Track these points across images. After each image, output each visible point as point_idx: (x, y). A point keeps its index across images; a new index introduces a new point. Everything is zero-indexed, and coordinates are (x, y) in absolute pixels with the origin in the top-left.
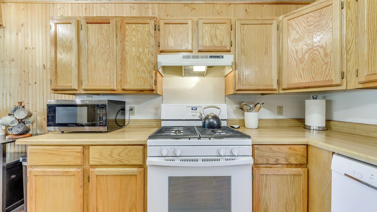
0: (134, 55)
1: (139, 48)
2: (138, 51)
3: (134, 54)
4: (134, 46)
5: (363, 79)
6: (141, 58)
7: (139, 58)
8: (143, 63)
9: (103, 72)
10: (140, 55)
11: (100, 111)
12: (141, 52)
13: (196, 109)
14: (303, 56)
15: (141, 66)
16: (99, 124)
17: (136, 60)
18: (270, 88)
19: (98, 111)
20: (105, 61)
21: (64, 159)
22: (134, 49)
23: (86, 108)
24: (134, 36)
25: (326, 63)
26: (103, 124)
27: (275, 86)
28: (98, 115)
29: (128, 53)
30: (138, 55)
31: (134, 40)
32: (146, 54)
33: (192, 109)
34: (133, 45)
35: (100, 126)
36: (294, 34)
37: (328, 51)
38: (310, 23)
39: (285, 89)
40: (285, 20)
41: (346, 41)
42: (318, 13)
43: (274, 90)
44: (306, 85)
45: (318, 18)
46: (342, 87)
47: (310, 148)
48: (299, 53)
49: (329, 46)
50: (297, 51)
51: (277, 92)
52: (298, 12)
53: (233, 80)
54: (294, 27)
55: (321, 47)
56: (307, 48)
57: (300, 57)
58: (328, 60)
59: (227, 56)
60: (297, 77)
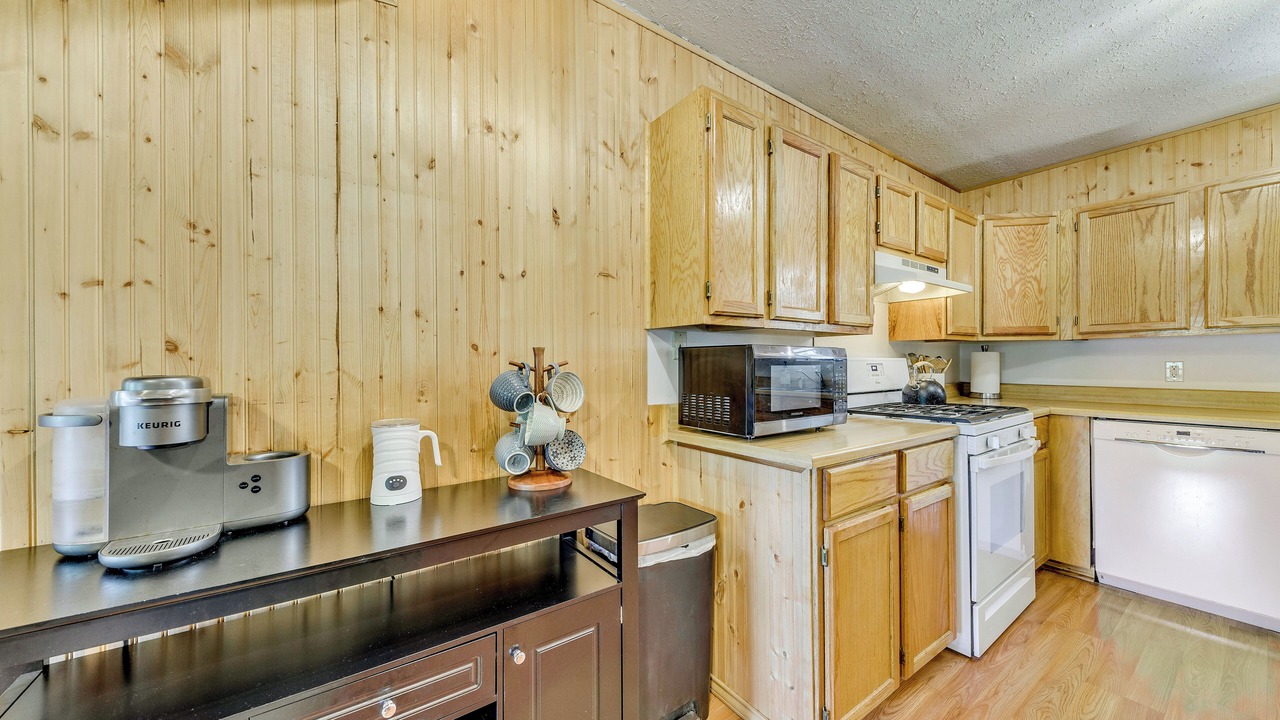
0: (848, 244)
1: (855, 229)
2: (853, 237)
3: (848, 241)
4: (847, 223)
5: (1084, 329)
6: (857, 252)
7: (854, 252)
8: (859, 264)
10: (855, 244)
12: (857, 240)
13: (877, 370)
14: (1014, 287)
17: (851, 257)
18: (970, 331)
24: (849, 201)
25: (1040, 303)
27: (978, 331)
28: (836, 384)
31: (848, 208)
32: (863, 245)
33: (873, 370)
34: (847, 220)
36: (1001, 251)
37: (1043, 286)
38: (1022, 241)
39: (988, 335)
40: (989, 225)
41: (1060, 278)
42: (1031, 230)
43: (973, 335)
44: (1018, 331)
45: (1031, 237)
46: (1056, 337)
47: (1052, 420)
48: (1008, 282)
49: (1044, 280)
50: (1005, 278)
51: (975, 339)
52: (1007, 218)
53: (944, 314)
54: (1001, 240)
55: (1035, 279)
56: (1018, 277)
57: (1009, 287)
58: (1042, 298)
59: (942, 270)
60: (1004, 317)
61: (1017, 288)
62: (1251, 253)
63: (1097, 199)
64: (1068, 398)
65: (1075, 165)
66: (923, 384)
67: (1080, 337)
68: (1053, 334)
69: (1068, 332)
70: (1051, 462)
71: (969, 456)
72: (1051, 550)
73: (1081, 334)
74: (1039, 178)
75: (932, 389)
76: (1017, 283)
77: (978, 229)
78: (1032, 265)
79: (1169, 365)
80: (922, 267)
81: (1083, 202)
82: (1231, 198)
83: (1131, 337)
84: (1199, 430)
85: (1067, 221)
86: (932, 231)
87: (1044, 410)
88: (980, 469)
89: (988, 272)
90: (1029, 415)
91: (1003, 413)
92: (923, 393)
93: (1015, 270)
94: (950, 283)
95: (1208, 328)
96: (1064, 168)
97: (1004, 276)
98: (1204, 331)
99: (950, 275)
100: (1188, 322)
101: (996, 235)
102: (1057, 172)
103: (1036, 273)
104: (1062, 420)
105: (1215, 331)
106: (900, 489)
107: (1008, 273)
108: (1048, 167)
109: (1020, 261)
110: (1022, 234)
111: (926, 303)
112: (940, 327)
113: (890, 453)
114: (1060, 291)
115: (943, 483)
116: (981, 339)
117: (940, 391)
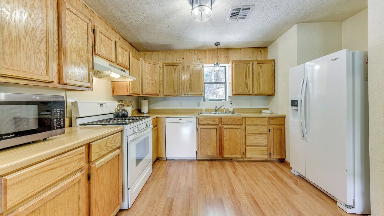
0: (74, 48)
1: (79, 42)
2: (78, 46)
3: (74, 46)
4: (74, 38)
6: (81, 53)
7: (79, 53)
8: (82, 59)
9: (35, 54)
10: (79, 50)
11: (57, 110)
12: (81, 48)
13: (103, 106)
14: (150, 81)
15: (81, 62)
16: (55, 127)
17: (77, 54)
18: (138, 93)
19: (54, 110)
20: (37, 41)
21: (67, 168)
22: (74, 41)
23: (36, 106)
24: (74, 27)
25: (156, 86)
26: (61, 126)
28: (54, 115)
29: (68, 42)
30: (78, 50)
31: (74, 31)
32: (85, 52)
33: (101, 106)
34: (73, 36)
35: (57, 128)
36: (146, 70)
37: (156, 82)
38: (152, 68)
39: (143, 95)
40: (143, 61)
41: (160, 80)
42: (154, 66)
43: (139, 95)
44: (151, 94)
45: (153, 68)
46: (159, 96)
47: (158, 119)
48: (149, 79)
49: (157, 80)
50: (148, 79)
51: (140, 96)
52: (148, 61)
53: (129, 87)
54: (147, 67)
55: (155, 80)
56: (151, 79)
57: (149, 81)
58: (156, 85)
59: (128, 72)
60: (148, 90)
61: (151, 82)
62: (190, 79)
63: (167, 61)
64: (163, 112)
65: (163, 52)
66: (121, 111)
67: (164, 96)
68: (159, 95)
69: (162, 95)
70: (158, 130)
71: (127, 136)
72: (158, 155)
73: (164, 95)
74: (157, 53)
75: (123, 112)
76: (151, 80)
77: (140, 62)
78: (154, 76)
79: (180, 103)
80: (119, 69)
81: (165, 61)
82: (188, 67)
83: (173, 97)
84: (183, 118)
85: (161, 66)
86: (123, 57)
87: (155, 116)
88: (130, 140)
89: (143, 76)
90: (150, 119)
91: (143, 119)
92: (120, 114)
93: (150, 77)
94: (131, 77)
95: (185, 95)
96: (161, 52)
97: (147, 78)
98: (184, 96)
99: (131, 74)
100: (182, 93)
101: (145, 65)
102: (160, 52)
103: (155, 78)
104: (160, 118)
105: (185, 96)
106: (89, 161)
107: (149, 77)
108: (158, 51)
109: (151, 74)
110: (152, 67)
111: (124, 82)
112: (128, 91)
113: (82, 146)
114: (160, 84)
115: (118, 148)
116: (142, 96)
117: (126, 113)
